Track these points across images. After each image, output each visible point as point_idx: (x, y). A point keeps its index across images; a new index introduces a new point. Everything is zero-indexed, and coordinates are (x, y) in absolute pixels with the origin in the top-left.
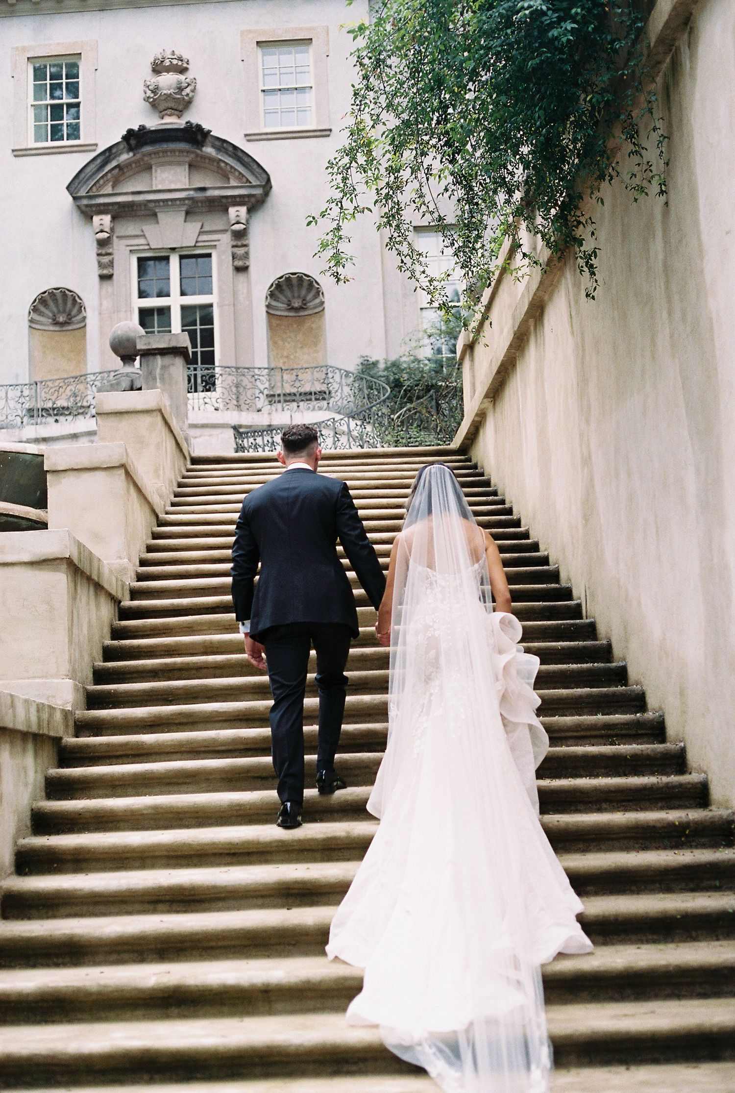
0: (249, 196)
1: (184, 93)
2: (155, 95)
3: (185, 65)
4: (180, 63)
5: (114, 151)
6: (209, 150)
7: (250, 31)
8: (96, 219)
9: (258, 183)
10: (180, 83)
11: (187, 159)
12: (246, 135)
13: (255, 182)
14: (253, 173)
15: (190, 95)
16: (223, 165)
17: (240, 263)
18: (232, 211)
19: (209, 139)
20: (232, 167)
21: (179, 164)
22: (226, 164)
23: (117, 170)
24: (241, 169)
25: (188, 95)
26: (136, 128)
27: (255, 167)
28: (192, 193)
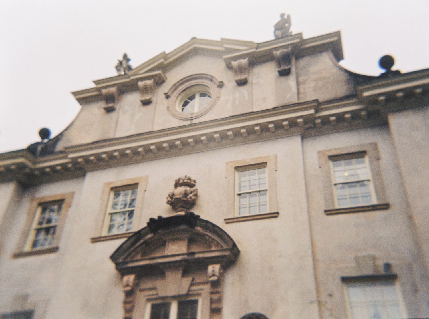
0: (222, 257)
1: (188, 197)
2: (172, 199)
3: (192, 183)
4: (189, 181)
5: (142, 232)
6: (199, 229)
7: (231, 162)
8: (126, 278)
9: (228, 247)
10: (186, 191)
11: (187, 236)
12: (225, 220)
13: (225, 247)
14: (225, 242)
15: (193, 198)
16: (207, 237)
17: (214, 306)
18: (210, 268)
19: (199, 222)
20: (212, 239)
21: (182, 239)
22: (209, 237)
23: (144, 245)
24: (217, 239)
25: (191, 198)
26: (156, 217)
27: (225, 237)
28: (185, 256)
